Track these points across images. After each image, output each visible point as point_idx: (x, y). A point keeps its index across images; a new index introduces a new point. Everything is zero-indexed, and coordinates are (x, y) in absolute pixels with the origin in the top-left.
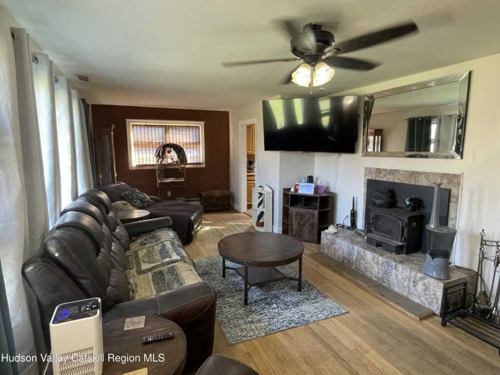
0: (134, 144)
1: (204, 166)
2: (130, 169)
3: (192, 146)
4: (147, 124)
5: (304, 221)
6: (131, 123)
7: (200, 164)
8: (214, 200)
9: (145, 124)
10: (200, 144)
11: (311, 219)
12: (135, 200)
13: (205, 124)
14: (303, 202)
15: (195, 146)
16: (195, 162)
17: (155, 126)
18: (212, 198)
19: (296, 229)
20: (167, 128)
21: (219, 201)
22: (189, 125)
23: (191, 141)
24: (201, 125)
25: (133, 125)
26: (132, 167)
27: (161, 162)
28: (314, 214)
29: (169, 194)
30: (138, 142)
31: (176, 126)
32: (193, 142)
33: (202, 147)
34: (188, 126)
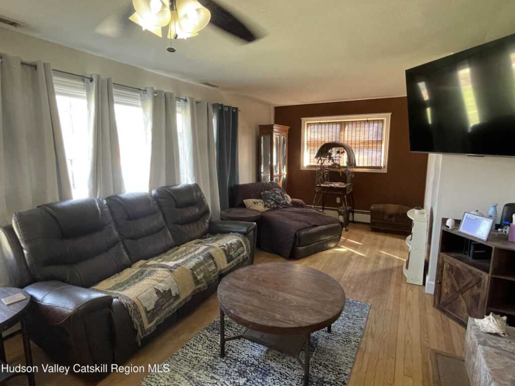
0: (307, 144)
1: (385, 171)
2: (301, 169)
3: (370, 145)
4: (321, 122)
5: (462, 285)
6: (305, 121)
7: (380, 168)
8: (386, 217)
9: (318, 122)
10: (382, 143)
11: (476, 287)
12: (269, 201)
13: (391, 115)
14: (472, 251)
15: (375, 145)
16: (374, 165)
17: (329, 123)
18: (384, 213)
19: (447, 294)
20: (343, 125)
21: (393, 219)
22: (369, 119)
23: (370, 139)
24: (386, 117)
25: (308, 124)
26: (304, 167)
27: (322, 164)
28: (480, 280)
29: (338, 200)
30: (311, 142)
31: (352, 121)
32: (373, 141)
33: (385, 146)
34: (367, 121)
